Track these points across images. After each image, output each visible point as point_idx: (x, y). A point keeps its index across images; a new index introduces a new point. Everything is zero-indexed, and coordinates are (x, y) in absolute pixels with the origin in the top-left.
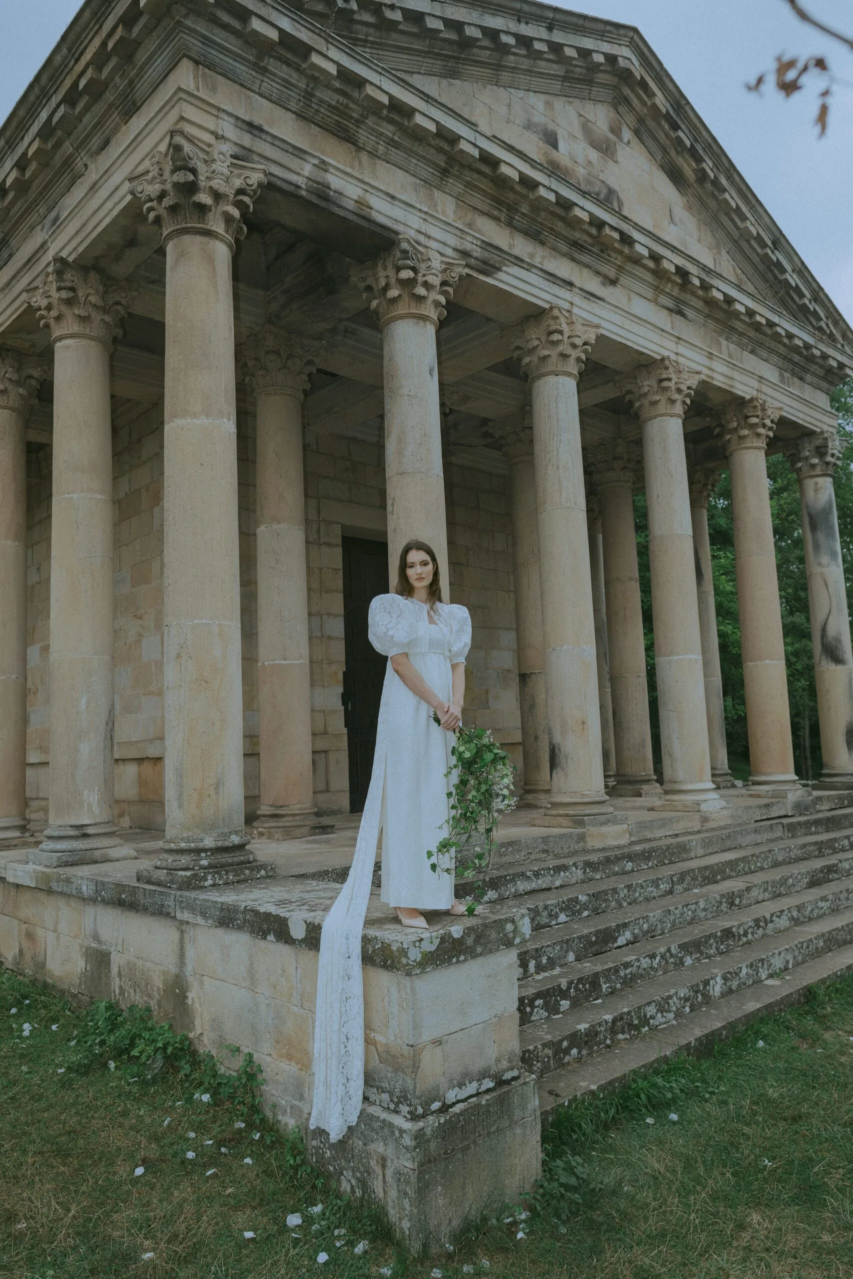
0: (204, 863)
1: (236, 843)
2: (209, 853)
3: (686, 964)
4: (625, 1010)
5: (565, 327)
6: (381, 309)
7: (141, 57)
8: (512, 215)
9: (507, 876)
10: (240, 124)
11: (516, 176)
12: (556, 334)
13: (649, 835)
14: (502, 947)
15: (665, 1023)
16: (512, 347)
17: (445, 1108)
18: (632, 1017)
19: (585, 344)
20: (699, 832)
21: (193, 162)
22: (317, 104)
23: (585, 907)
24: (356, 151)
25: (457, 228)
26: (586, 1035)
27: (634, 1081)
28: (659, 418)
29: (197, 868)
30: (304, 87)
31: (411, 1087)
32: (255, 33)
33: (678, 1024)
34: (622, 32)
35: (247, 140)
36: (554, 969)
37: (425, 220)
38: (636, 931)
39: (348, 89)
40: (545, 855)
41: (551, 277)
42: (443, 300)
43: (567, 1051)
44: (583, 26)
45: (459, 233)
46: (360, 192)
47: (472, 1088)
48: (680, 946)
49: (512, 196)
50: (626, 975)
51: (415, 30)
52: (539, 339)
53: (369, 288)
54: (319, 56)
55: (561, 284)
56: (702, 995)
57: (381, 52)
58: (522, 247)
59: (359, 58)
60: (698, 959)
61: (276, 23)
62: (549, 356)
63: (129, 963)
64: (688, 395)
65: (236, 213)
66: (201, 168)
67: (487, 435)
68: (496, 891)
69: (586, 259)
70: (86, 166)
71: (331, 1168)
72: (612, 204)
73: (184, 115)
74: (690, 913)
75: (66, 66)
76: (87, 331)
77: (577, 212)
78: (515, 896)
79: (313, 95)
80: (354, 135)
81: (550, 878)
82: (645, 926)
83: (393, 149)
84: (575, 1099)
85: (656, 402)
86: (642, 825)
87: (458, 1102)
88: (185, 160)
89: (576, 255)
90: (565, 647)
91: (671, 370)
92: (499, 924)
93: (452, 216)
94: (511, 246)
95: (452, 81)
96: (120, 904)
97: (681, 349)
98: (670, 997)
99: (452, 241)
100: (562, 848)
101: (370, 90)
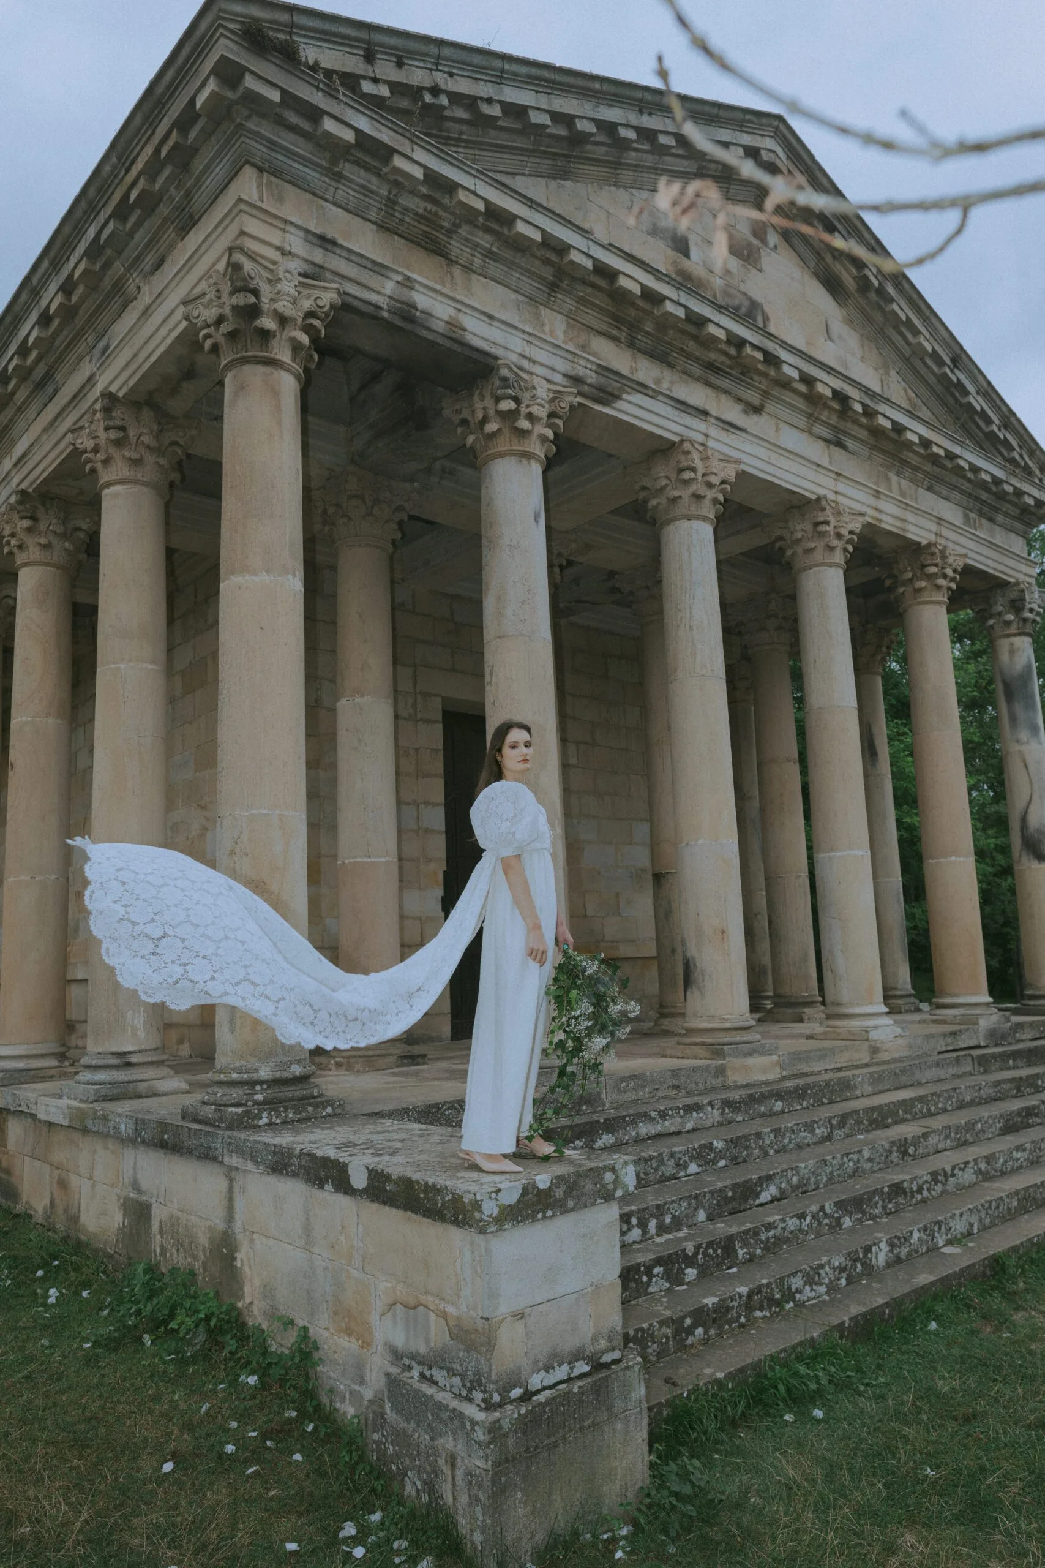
0: (259, 1097)
1: (298, 1074)
2: (265, 1086)
3: (844, 1226)
4: (764, 1281)
5: (698, 464)
6: (478, 446)
7: (198, 165)
8: (634, 335)
9: (625, 1116)
10: (310, 237)
11: (637, 290)
12: (687, 472)
13: (804, 1068)
14: (599, 1201)
15: (814, 1298)
16: (637, 487)
17: (527, 1396)
18: (772, 1290)
19: (723, 482)
20: (867, 1065)
21: (255, 282)
22: (401, 213)
23: (721, 1155)
24: (448, 265)
25: (567, 351)
26: (715, 1311)
27: (772, 1369)
28: (816, 569)
29: (250, 1103)
30: (386, 193)
31: (485, 1369)
32: (328, 134)
33: (831, 1299)
34: (764, 121)
35: (318, 256)
36: (680, 1230)
37: (528, 342)
38: (783, 1185)
39: (437, 195)
40: (675, 1092)
41: (682, 405)
42: (550, 434)
43: (690, 1331)
44: (717, 116)
45: (569, 357)
46: (452, 312)
47: (562, 1372)
48: (836, 1204)
49: (633, 312)
50: (768, 1239)
51: (517, 126)
52: (667, 477)
53: (464, 422)
54: (403, 159)
55: (693, 412)
56: (862, 1264)
57: (477, 152)
58: (646, 371)
59: (449, 159)
60: (860, 1220)
61: (352, 123)
62: (680, 497)
63: (172, 1217)
64: (849, 541)
65: (305, 339)
66: (265, 289)
67: (614, 590)
68: (613, 1134)
69: (724, 383)
70: (139, 288)
71: (394, 1468)
72: (755, 320)
73: (245, 229)
74: (851, 1164)
75: (116, 176)
76: (139, 476)
77: (712, 329)
78: (635, 1141)
79: (396, 203)
80: (445, 246)
81: (679, 1120)
82: (795, 1179)
83: (491, 262)
84: (696, 1389)
85: (812, 550)
86: (797, 1057)
87: (544, 1388)
88: (245, 280)
89: (712, 379)
90: (700, 842)
91: (829, 511)
92: (596, 1174)
93: (562, 337)
94: (633, 370)
95: (562, 182)
96: (163, 1145)
97: (841, 487)
98: (822, 1266)
99: (562, 365)
100: (696, 1084)
101: (462, 196)
